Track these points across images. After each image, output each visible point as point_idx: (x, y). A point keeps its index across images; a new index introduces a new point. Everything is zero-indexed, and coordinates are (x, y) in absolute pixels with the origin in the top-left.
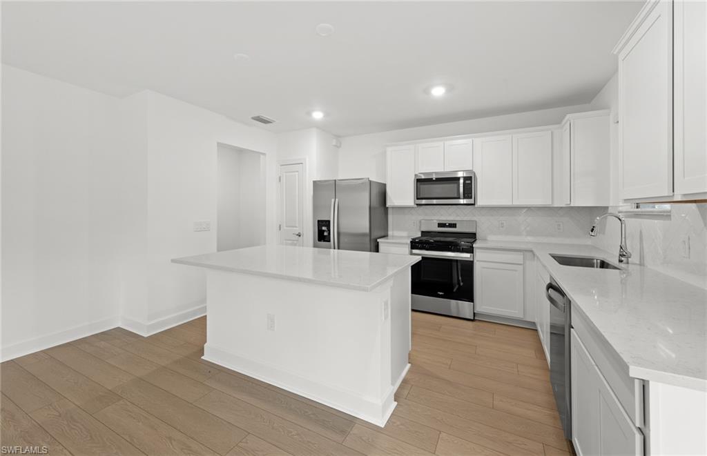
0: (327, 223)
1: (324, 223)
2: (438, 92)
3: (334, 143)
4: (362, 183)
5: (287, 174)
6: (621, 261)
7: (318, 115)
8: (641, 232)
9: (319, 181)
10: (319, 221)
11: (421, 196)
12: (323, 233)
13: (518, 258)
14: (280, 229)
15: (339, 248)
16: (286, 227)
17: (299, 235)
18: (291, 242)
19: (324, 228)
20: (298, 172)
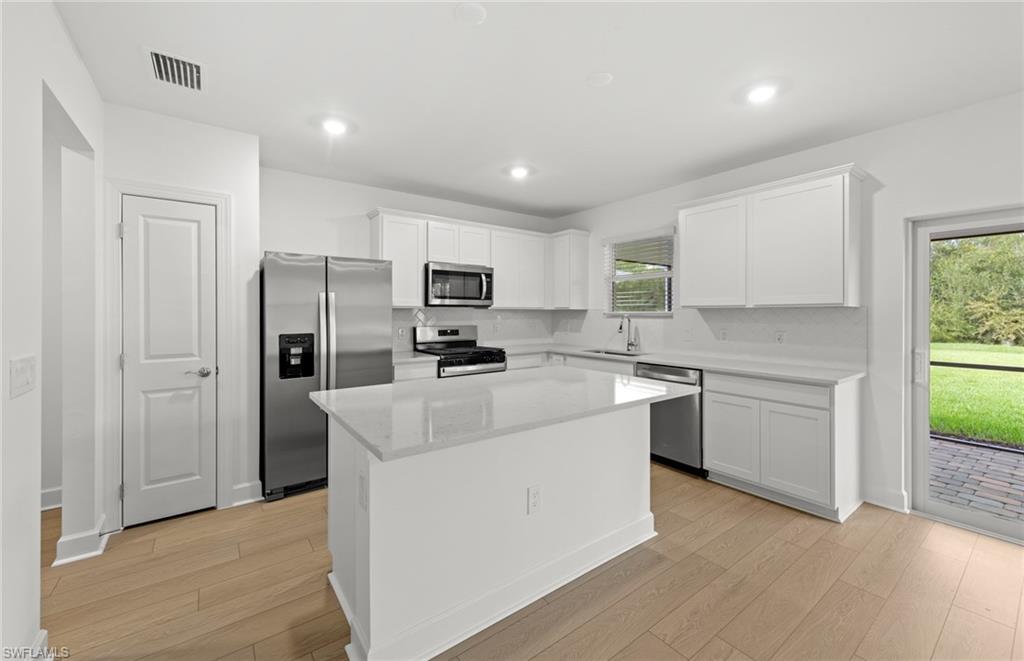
0: (306, 340)
1: (298, 339)
5: (152, 222)
14: (121, 366)
16: (149, 357)
17: (204, 374)
18: (170, 394)
19: (294, 351)
20: (198, 222)
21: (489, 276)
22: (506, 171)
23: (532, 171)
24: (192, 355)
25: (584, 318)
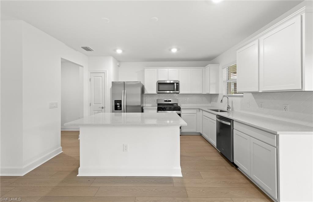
0: (120, 102)
1: (118, 101)
2: (174, 50)
3: (118, 65)
4: (138, 84)
5: (95, 77)
6: (228, 110)
7: (119, 51)
8: (232, 101)
9: (115, 82)
10: (115, 101)
11: (160, 90)
12: (117, 106)
13: (195, 111)
14: (90, 105)
15: (126, 112)
16: (94, 104)
17: (103, 108)
18: (97, 111)
19: (118, 104)
20: (102, 77)
21: (178, 84)
22: (170, 50)
23: (178, 49)
24: (101, 104)
25: (218, 97)
